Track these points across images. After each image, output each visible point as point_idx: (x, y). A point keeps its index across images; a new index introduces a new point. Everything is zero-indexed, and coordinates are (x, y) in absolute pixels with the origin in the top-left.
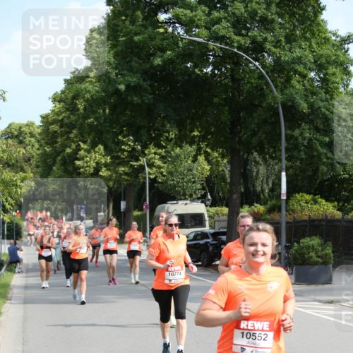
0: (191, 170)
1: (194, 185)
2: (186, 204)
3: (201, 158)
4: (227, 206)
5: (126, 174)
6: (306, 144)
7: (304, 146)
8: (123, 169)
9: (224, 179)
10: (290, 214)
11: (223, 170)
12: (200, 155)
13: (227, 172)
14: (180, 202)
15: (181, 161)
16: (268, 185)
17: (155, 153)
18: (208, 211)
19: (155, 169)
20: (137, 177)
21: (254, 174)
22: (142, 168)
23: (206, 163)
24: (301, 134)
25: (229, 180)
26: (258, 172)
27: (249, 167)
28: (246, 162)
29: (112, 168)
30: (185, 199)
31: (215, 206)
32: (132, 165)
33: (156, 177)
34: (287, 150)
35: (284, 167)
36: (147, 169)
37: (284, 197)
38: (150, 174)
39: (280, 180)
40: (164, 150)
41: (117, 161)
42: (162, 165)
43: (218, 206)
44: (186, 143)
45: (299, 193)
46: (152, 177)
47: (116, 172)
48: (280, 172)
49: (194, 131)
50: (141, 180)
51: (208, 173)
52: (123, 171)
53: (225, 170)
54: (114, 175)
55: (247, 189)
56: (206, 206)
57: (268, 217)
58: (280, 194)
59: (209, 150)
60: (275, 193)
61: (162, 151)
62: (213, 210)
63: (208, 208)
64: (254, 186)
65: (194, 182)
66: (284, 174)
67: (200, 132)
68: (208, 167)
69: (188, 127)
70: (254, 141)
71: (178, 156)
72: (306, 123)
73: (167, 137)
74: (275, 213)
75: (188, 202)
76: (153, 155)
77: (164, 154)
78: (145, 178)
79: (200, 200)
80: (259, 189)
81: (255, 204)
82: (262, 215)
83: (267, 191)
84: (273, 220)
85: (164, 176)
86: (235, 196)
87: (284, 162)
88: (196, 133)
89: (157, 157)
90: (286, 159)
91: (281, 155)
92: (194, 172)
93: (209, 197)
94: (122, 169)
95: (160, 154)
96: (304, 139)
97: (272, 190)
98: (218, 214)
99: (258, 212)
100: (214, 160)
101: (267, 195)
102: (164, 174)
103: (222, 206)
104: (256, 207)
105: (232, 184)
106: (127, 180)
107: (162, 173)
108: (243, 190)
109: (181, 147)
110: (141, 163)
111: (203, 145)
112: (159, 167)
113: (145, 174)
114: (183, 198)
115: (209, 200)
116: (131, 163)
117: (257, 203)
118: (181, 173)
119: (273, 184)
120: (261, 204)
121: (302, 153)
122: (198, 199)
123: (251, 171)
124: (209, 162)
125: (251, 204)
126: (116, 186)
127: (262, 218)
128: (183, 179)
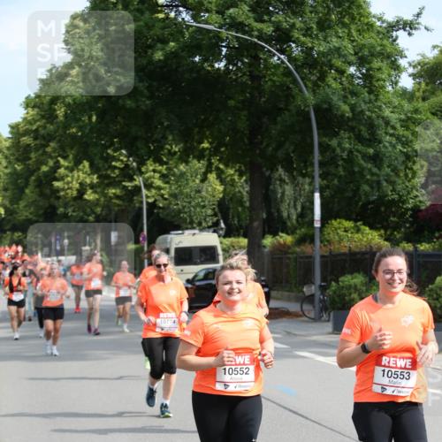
0: (199, 191)
1: (203, 210)
2: (194, 234)
3: (212, 177)
4: (245, 236)
5: (117, 197)
6: (345, 157)
7: (343, 159)
8: (114, 191)
9: (241, 203)
10: (325, 245)
11: (240, 192)
12: (211, 172)
13: (245, 193)
14: (187, 232)
15: (187, 180)
16: (296, 209)
17: (154, 171)
18: (221, 243)
19: (154, 191)
20: (131, 200)
21: (279, 196)
22: (137, 190)
23: (217, 182)
24: (340, 144)
25: (248, 204)
26: (283, 193)
27: (271, 187)
28: (269, 181)
29: (99, 190)
30: (193, 228)
31: (230, 237)
32: (124, 186)
33: (156, 201)
34: (321, 164)
35: (317, 186)
36: (144, 192)
37: (317, 225)
38: (147, 197)
39: (312, 203)
40: (165, 167)
41: (106, 182)
42: (162, 185)
43: (234, 236)
44: (194, 157)
45: (336, 220)
46: (151, 200)
47: (105, 195)
48: (313, 193)
49: (202, 143)
50: (137, 205)
51: (221, 196)
52: (114, 194)
53: (242, 190)
54: (102, 199)
55: (270, 214)
56: (219, 236)
57: (297, 249)
58: (312, 221)
59: (221, 166)
60: (307, 220)
61: (163, 169)
62: (228, 241)
63: (222, 239)
64: (279, 211)
65: (204, 207)
66: (317, 195)
67: (211, 143)
68: (221, 188)
69: (196, 137)
70: (280, 154)
71: (183, 174)
72: (345, 131)
73: (169, 151)
74: (307, 244)
75: (196, 231)
76: (152, 173)
77: (165, 172)
78: (142, 202)
79: (212, 230)
80: (285, 214)
81: (280, 234)
82: (289, 247)
83: (294, 217)
84: (304, 253)
85: (166, 199)
86: (256, 224)
87: (318, 181)
88: (206, 145)
89: (157, 175)
90: (320, 176)
91: (313, 171)
92: (204, 193)
93: (223, 225)
94: (112, 191)
95: (160, 172)
96: (343, 150)
97: (301, 216)
98: (233, 247)
99: (285, 243)
100: (228, 179)
101: (294, 222)
102: (166, 196)
103: (238, 236)
104: (281, 237)
105: (251, 208)
106: (118, 205)
107: (162, 196)
108: (265, 216)
109: (187, 162)
110: (137, 183)
111: (215, 161)
112: (159, 188)
113: (142, 197)
114: (189, 226)
115: (222, 229)
116: (124, 183)
117: (282, 232)
118: (188, 196)
119: (303, 208)
120: (288, 234)
121: (341, 169)
122: (209, 227)
123: (275, 192)
124: (222, 182)
125: (275, 234)
126: (104, 213)
127: (290, 251)
128: (190, 203)
